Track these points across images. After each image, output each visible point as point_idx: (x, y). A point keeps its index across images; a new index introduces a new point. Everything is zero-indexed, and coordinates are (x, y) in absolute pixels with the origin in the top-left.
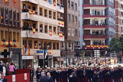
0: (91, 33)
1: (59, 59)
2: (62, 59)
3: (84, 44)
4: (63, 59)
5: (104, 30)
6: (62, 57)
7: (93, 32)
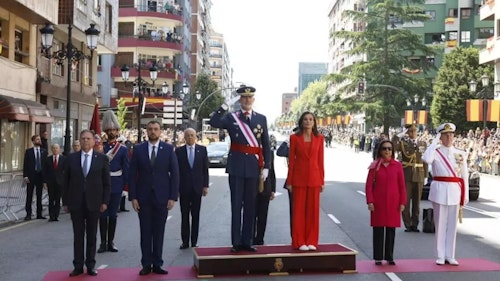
0: (136, 61)
1: (22, 111)
2: (41, 114)
3: (114, 92)
4: (47, 113)
5: (171, 58)
6: (44, 106)
7: (140, 61)
